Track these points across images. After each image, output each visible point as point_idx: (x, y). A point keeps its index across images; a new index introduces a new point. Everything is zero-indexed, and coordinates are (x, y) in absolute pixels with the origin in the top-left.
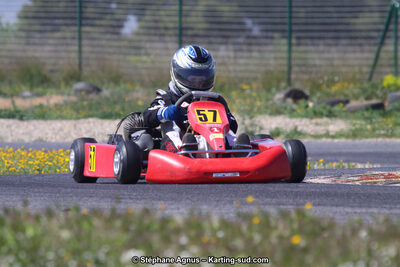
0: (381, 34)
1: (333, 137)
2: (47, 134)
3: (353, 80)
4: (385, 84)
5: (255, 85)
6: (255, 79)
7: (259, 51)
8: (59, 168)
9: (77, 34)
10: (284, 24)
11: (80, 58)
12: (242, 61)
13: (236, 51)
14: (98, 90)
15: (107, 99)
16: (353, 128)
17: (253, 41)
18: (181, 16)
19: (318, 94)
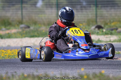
1: (112, 42)
2: (11, 44)
3: (119, 21)
5: (84, 24)
6: (84, 22)
8: (16, 56)
9: (21, 8)
10: (94, 2)
11: (22, 16)
12: (79, 16)
14: (29, 27)
15: (32, 31)
16: (119, 38)
17: (83, 8)
19: (107, 26)
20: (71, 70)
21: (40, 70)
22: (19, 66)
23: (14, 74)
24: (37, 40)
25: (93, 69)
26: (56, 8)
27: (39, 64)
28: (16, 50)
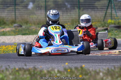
0: (107, 7)
2: (5, 40)
3: (99, 21)
4: (108, 22)
5: (69, 24)
6: (69, 22)
7: (70, 13)
9: (14, 10)
10: (77, 5)
11: (15, 17)
12: (64, 16)
13: (62, 13)
14: (21, 26)
15: (24, 29)
17: (68, 10)
18: (46, 3)
20: (57, 64)
21: (30, 64)
22: (12, 61)
23: (8, 67)
24: (27, 37)
25: (76, 63)
26: (45, 10)
27: (30, 59)
28: (10, 46)
